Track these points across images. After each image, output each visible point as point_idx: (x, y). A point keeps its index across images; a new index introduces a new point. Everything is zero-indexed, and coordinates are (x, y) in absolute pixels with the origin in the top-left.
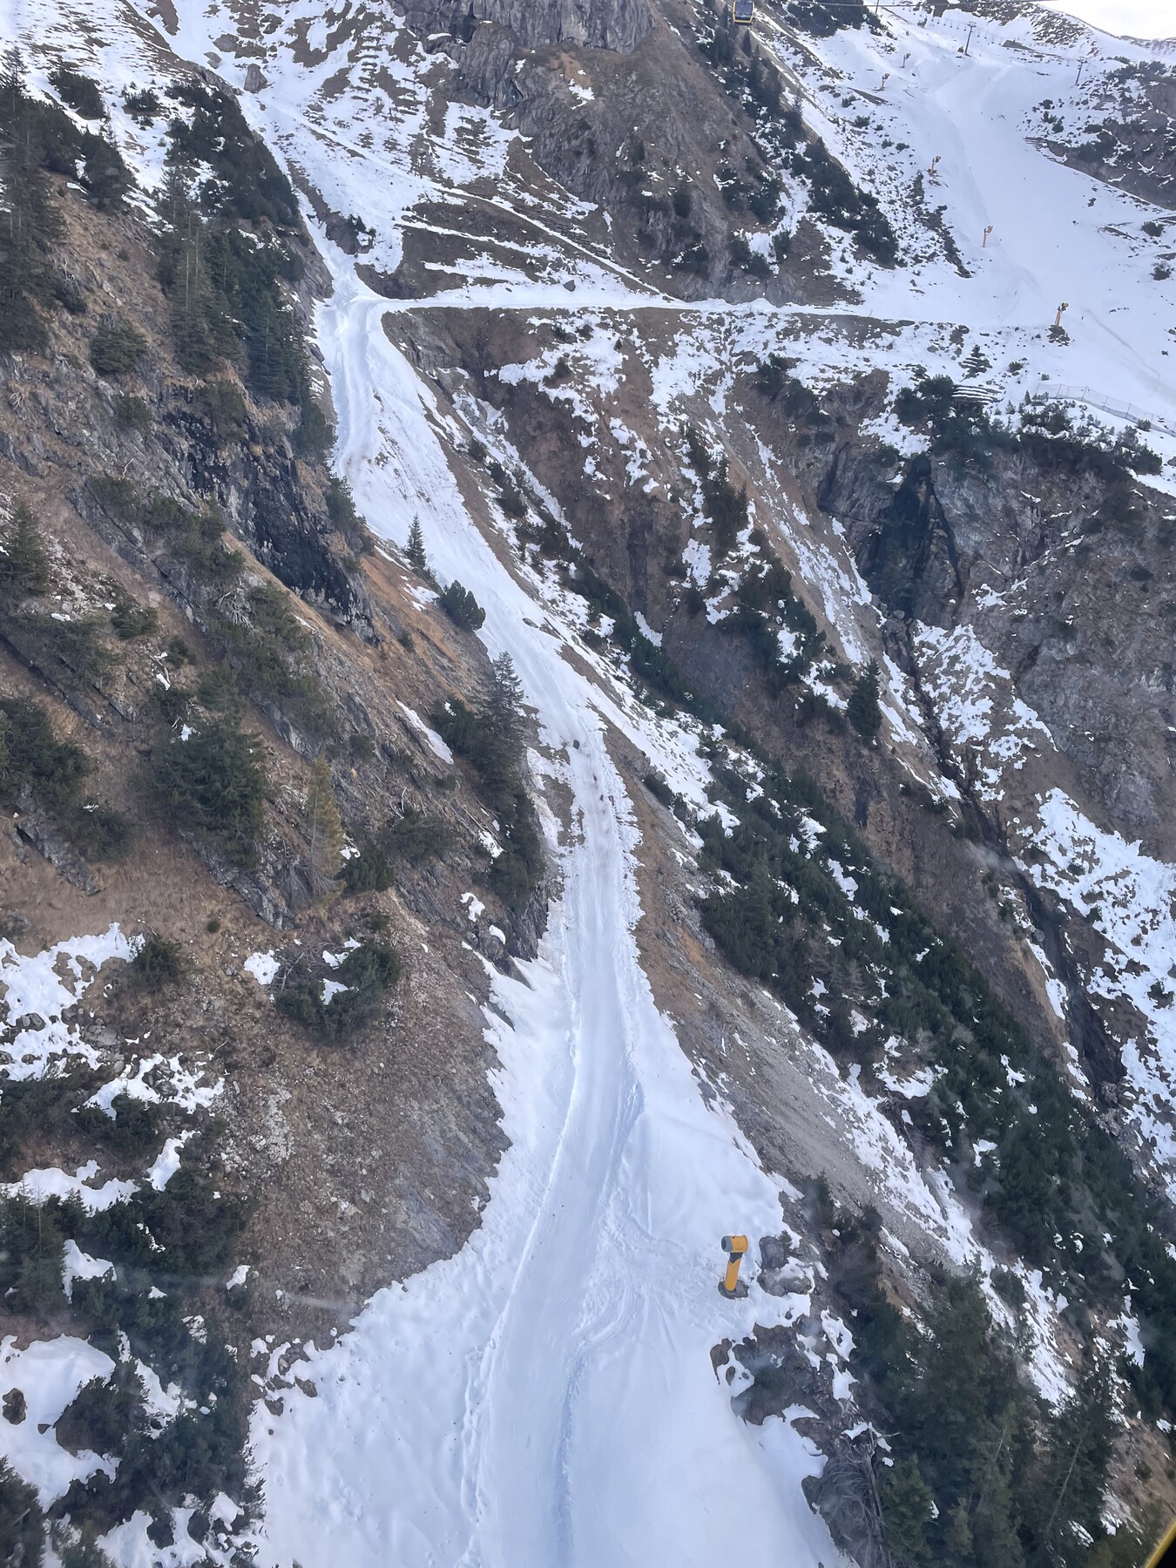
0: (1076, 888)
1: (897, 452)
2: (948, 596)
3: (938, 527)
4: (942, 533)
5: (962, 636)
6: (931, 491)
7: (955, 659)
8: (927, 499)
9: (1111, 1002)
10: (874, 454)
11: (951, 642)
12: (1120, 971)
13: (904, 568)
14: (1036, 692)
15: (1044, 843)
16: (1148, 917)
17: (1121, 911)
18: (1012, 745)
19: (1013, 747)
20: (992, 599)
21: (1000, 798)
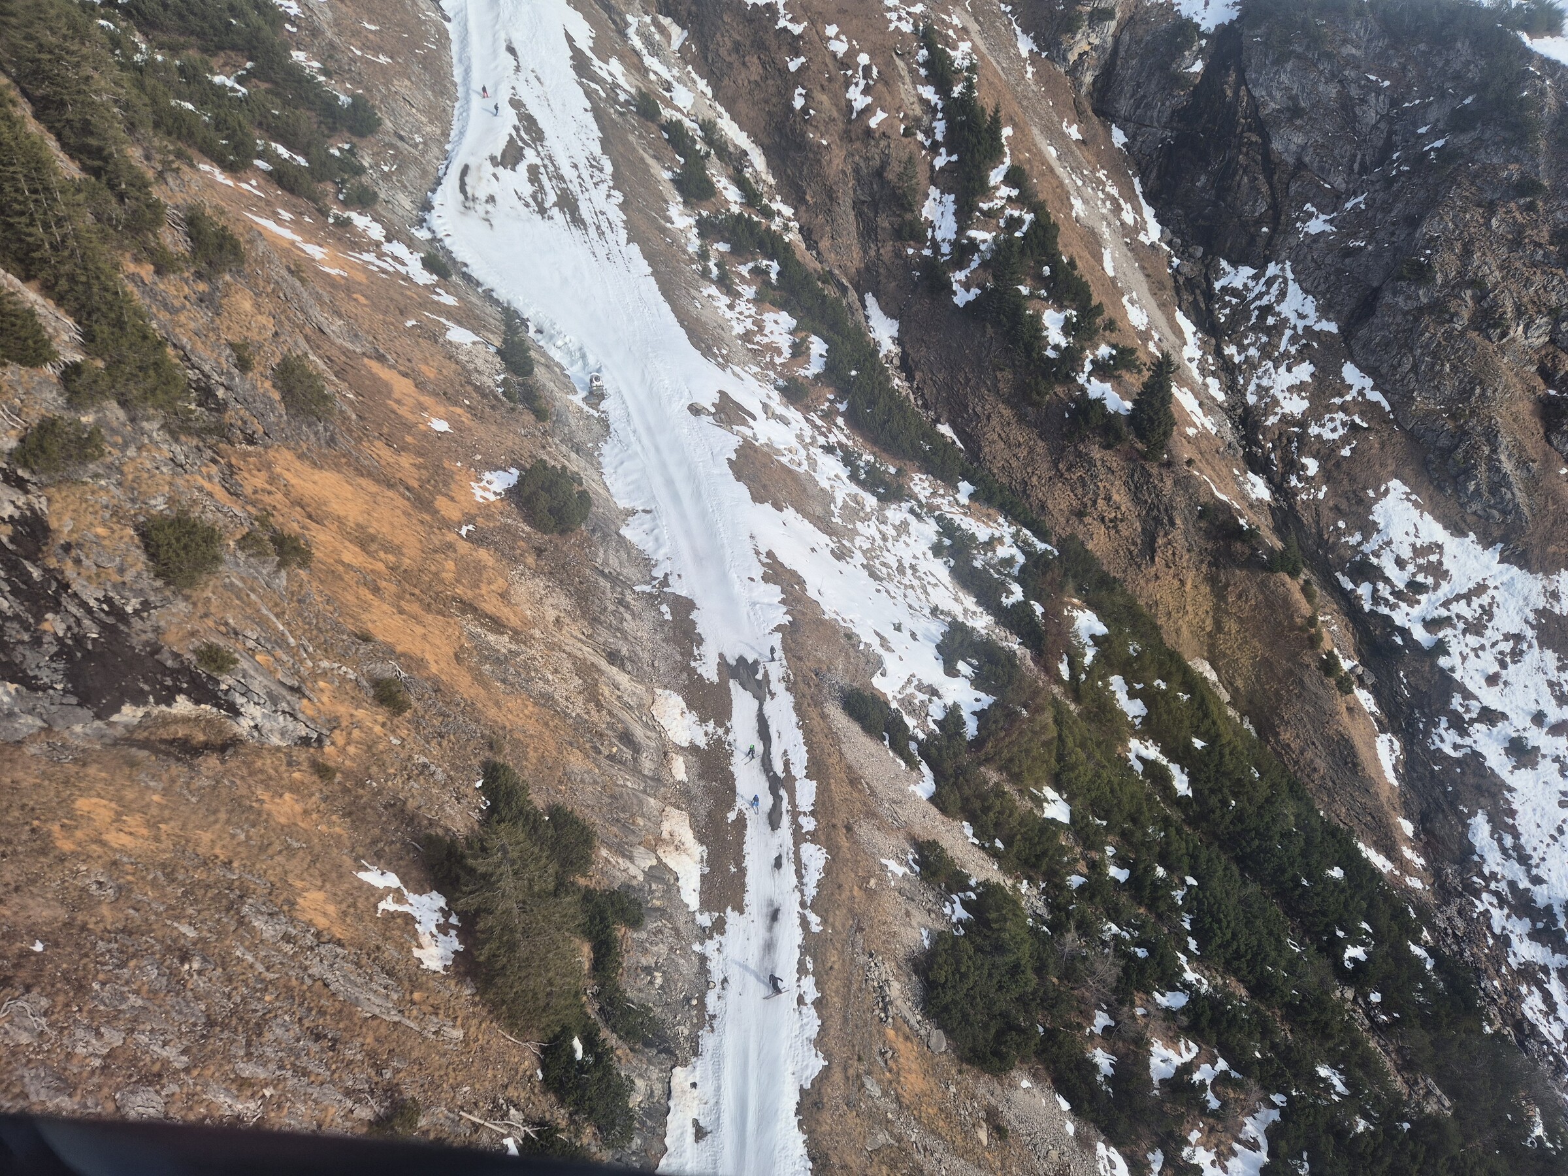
0: (1416, 611)
1: (1198, 26)
2: (1259, 223)
3: (1250, 130)
4: (1255, 138)
5: (1275, 277)
6: (1242, 80)
7: (1267, 310)
8: (1236, 92)
9: (1458, 761)
10: (1166, 31)
11: (1260, 287)
12: (1472, 721)
13: (1203, 189)
14: (1373, 352)
15: (1377, 554)
16: (1507, 647)
17: (1473, 640)
18: (1338, 423)
19: (1340, 428)
20: (1317, 225)
21: (1321, 495)
